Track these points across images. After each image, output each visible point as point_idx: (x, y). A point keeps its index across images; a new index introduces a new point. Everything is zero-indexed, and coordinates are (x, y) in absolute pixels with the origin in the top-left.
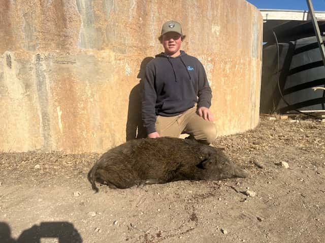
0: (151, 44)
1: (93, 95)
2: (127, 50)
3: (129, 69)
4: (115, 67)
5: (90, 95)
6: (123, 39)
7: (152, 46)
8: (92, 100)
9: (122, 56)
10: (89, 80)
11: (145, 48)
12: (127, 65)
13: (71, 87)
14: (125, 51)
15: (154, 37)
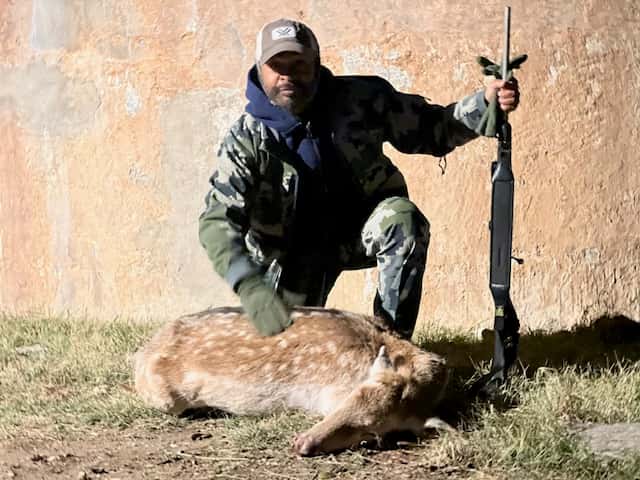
0: (188, 29)
1: (56, 166)
2: (130, 48)
3: (135, 98)
4: (102, 92)
5: (50, 167)
6: (119, 18)
7: (191, 33)
8: (54, 178)
9: (118, 64)
10: (49, 129)
11: (174, 40)
12: (130, 89)
13: (17, 144)
14: (126, 48)
15: (195, 8)
